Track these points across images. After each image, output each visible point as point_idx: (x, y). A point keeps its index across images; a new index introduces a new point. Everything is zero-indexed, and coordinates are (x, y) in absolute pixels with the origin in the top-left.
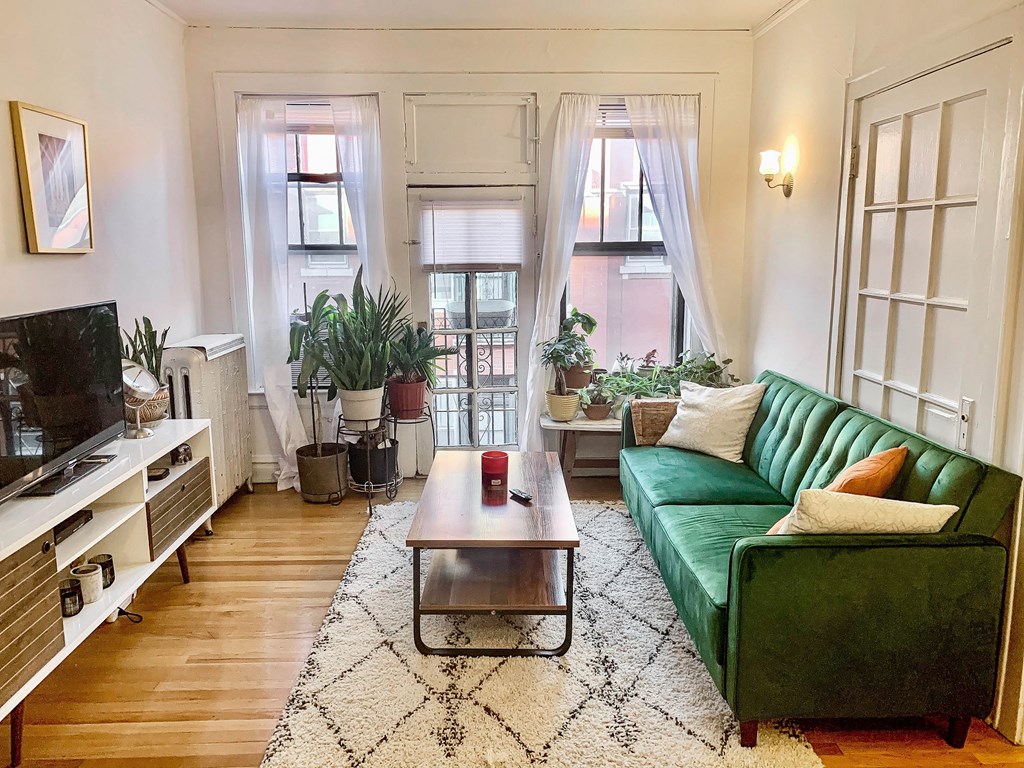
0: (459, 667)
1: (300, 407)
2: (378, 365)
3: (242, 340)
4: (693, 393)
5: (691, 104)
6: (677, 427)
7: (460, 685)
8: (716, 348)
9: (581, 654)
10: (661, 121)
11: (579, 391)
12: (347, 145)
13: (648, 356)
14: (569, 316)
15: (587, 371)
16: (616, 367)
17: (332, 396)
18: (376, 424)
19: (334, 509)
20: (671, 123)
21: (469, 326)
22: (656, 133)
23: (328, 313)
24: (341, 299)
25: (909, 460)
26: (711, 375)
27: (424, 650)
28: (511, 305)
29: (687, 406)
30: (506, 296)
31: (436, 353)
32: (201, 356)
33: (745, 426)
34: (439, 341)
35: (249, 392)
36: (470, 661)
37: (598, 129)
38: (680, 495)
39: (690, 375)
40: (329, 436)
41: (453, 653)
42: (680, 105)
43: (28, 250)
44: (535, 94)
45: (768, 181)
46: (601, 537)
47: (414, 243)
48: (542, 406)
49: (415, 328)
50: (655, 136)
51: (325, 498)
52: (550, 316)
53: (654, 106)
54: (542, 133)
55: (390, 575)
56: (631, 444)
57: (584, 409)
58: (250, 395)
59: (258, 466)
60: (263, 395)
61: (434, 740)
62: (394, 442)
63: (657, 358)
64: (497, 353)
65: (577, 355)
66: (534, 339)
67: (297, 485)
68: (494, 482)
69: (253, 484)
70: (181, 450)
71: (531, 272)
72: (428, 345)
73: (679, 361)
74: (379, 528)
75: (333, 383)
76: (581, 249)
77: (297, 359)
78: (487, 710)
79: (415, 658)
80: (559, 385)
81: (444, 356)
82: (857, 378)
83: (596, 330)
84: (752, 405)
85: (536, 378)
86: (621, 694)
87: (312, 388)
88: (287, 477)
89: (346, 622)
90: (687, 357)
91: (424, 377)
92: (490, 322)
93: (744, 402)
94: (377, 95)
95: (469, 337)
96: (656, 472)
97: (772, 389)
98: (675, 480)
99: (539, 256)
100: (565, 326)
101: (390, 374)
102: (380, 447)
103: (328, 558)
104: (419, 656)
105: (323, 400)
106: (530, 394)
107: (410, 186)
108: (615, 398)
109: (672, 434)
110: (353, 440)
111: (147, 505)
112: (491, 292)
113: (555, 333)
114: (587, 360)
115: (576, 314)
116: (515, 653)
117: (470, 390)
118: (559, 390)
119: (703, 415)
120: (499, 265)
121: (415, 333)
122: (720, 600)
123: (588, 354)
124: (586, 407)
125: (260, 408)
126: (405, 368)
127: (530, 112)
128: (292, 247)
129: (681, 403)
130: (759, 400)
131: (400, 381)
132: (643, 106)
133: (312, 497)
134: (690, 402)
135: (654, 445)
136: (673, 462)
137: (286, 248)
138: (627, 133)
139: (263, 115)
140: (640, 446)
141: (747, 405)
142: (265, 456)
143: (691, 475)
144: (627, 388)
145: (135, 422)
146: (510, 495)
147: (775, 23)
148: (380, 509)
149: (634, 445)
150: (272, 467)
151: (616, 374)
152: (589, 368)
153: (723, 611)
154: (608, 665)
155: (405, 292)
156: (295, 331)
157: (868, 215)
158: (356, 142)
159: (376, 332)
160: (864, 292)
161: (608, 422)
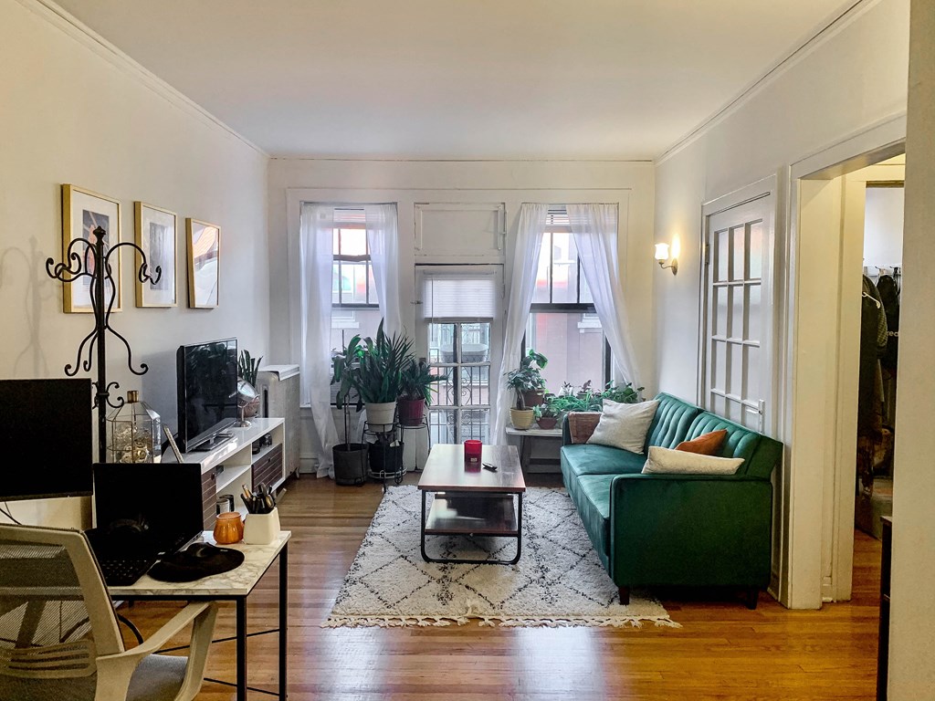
0: (449, 568)
1: (335, 418)
2: (393, 386)
3: (298, 369)
4: (611, 407)
5: (612, 210)
6: (600, 430)
7: (449, 576)
8: (633, 379)
9: (526, 564)
10: (591, 222)
11: (534, 408)
12: (375, 238)
13: (585, 385)
14: (527, 354)
15: (540, 394)
16: (561, 392)
17: (359, 409)
18: (390, 428)
19: (359, 489)
20: (598, 223)
21: (455, 361)
22: (588, 230)
23: (359, 350)
24: (368, 340)
25: (726, 436)
26: (629, 396)
27: (427, 560)
28: (486, 347)
29: (607, 416)
30: (483, 341)
31: (432, 379)
32: (276, 377)
33: (645, 428)
34: (433, 372)
35: (301, 406)
36: (456, 566)
37: (547, 227)
38: (595, 469)
39: (612, 397)
40: (355, 438)
41: (445, 562)
42: (604, 211)
43: (189, 306)
44: (504, 203)
45: (661, 264)
46: (547, 507)
47: (418, 303)
48: (507, 420)
49: (417, 362)
50: (587, 232)
51: (352, 481)
52: (514, 354)
53: (586, 211)
54: (508, 228)
55: (402, 525)
56: (568, 443)
57: (537, 422)
58: (302, 408)
59: (302, 461)
60: (310, 409)
61: (436, 598)
62: (401, 443)
63: (592, 386)
64: (476, 392)
65: (533, 382)
66: (502, 371)
67: (332, 474)
68: (472, 460)
69: (300, 474)
70: (267, 437)
71: (500, 324)
72: (426, 374)
73: (608, 387)
74: (391, 499)
75: (360, 401)
76: (536, 308)
77: (338, 381)
78: (467, 587)
79: (422, 564)
80: (519, 403)
81: (436, 382)
82: (713, 394)
83: (547, 365)
84: (649, 414)
85: (503, 399)
86: (550, 582)
87: (345, 404)
88: (325, 466)
89: (375, 546)
90: (613, 385)
91: (424, 395)
92: (471, 358)
93: (644, 413)
94: (396, 203)
95: (455, 370)
96: (583, 458)
97: (663, 404)
98: (594, 462)
99: (506, 312)
100: (525, 362)
101: (399, 395)
102: (391, 445)
103: (358, 515)
104: (424, 563)
105: (353, 413)
106: (499, 410)
107: (417, 264)
108: (560, 413)
109: (597, 435)
110: (372, 440)
111: (252, 466)
112: (472, 339)
113: (517, 366)
114: (540, 387)
115: (532, 354)
116: (485, 562)
117: (456, 407)
118: (520, 406)
119: (616, 421)
120: (477, 318)
121: (418, 366)
122: (606, 516)
123: (541, 382)
124: (538, 419)
125: (307, 418)
126: (410, 391)
127: (500, 215)
128: (334, 305)
129: (603, 414)
130: (654, 412)
131: (407, 398)
132: (578, 211)
133: (342, 481)
134: (608, 413)
135: (585, 444)
136: (595, 452)
137: (330, 306)
138: (567, 229)
139: (318, 216)
140: (574, 444)
141: (646, 415)
142: (307, 454)
143: (605, 459)
144: (568, 407)
145: (240, 417)
146: (483, 466)
147: (667, 158)
148: (391, 488)
149: (571, 444)
150: (312, 461)
151: (561, 397)
152: (542, 392)
153: (607, 521)
154: (544, 569)
155: (412, 337)
156: (337, 363)
157: (715, 288)
158: (381, 235)
159: (392, 364)
160: (715, 337)
161: (555, 430)
